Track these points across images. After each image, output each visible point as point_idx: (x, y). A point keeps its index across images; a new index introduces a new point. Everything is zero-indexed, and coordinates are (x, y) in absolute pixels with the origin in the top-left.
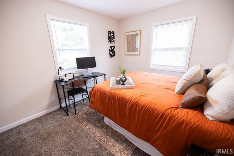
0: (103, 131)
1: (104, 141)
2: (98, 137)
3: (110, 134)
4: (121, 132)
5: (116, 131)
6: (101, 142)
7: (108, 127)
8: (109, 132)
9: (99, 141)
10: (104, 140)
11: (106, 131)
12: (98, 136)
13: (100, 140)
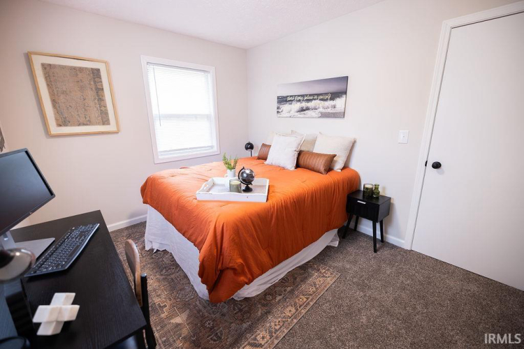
0: (280, 300)
1: (307, 299)
2: (297, 310)
3: (289, 289)
4: (284, 272)
5: (283, 279)
6: (309, 303)
7: (271, 292)
8: (285, 291)
9: (308, 309)
10: (305, 299)
11: (280, 295)
12: (293, 310)
13: (306, 306)
